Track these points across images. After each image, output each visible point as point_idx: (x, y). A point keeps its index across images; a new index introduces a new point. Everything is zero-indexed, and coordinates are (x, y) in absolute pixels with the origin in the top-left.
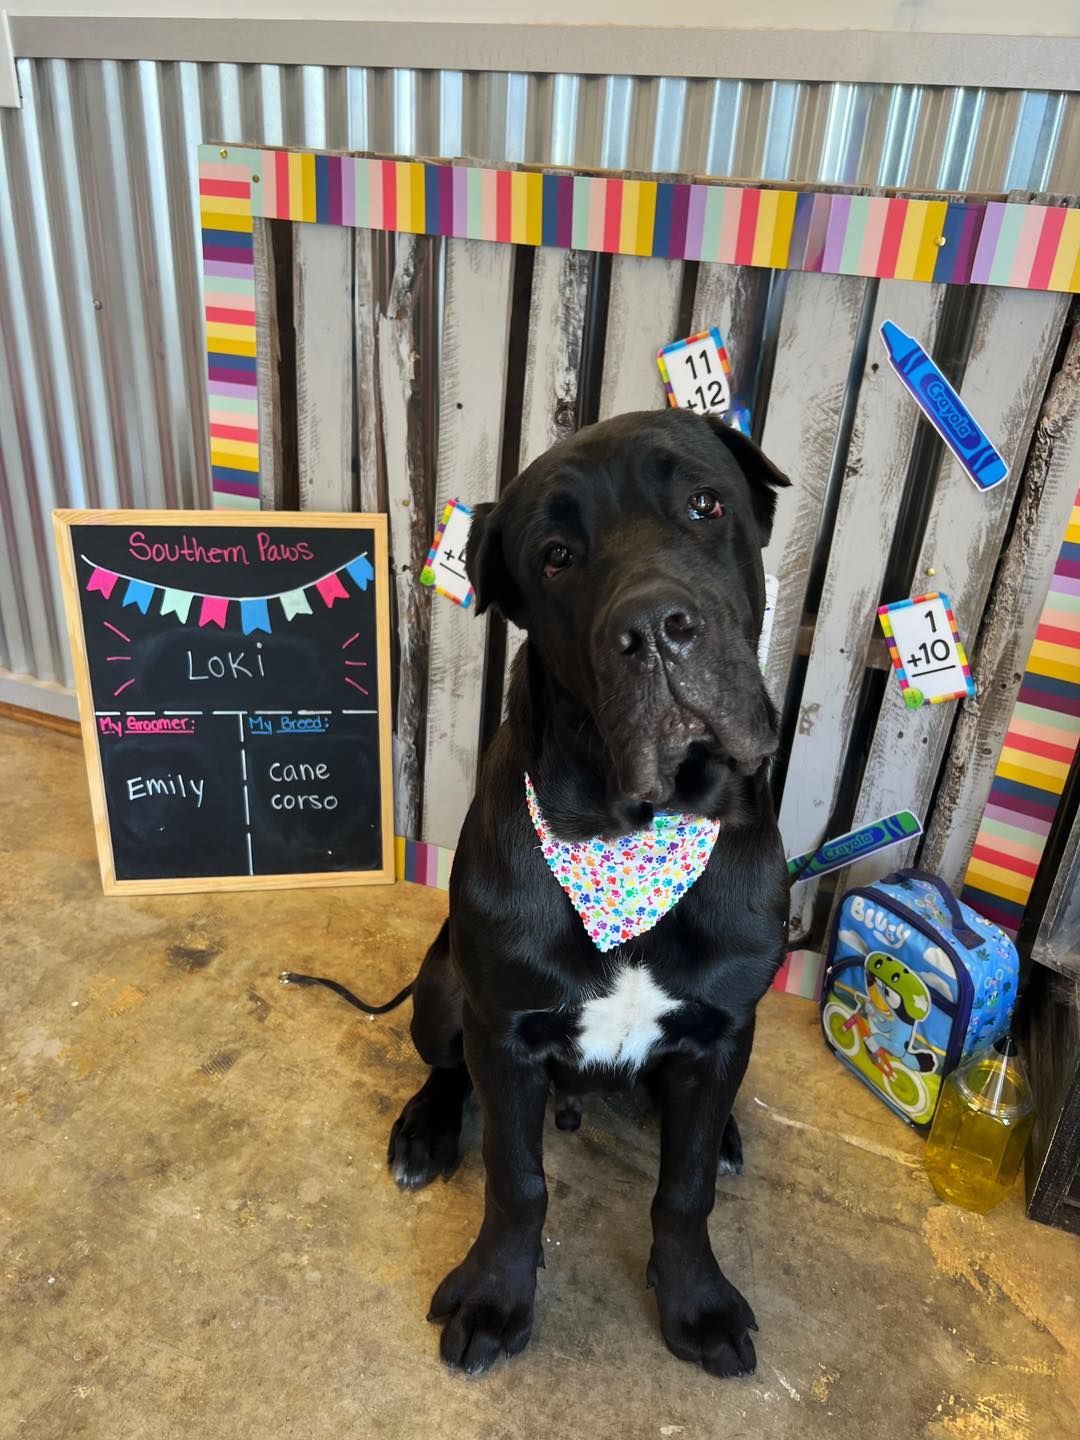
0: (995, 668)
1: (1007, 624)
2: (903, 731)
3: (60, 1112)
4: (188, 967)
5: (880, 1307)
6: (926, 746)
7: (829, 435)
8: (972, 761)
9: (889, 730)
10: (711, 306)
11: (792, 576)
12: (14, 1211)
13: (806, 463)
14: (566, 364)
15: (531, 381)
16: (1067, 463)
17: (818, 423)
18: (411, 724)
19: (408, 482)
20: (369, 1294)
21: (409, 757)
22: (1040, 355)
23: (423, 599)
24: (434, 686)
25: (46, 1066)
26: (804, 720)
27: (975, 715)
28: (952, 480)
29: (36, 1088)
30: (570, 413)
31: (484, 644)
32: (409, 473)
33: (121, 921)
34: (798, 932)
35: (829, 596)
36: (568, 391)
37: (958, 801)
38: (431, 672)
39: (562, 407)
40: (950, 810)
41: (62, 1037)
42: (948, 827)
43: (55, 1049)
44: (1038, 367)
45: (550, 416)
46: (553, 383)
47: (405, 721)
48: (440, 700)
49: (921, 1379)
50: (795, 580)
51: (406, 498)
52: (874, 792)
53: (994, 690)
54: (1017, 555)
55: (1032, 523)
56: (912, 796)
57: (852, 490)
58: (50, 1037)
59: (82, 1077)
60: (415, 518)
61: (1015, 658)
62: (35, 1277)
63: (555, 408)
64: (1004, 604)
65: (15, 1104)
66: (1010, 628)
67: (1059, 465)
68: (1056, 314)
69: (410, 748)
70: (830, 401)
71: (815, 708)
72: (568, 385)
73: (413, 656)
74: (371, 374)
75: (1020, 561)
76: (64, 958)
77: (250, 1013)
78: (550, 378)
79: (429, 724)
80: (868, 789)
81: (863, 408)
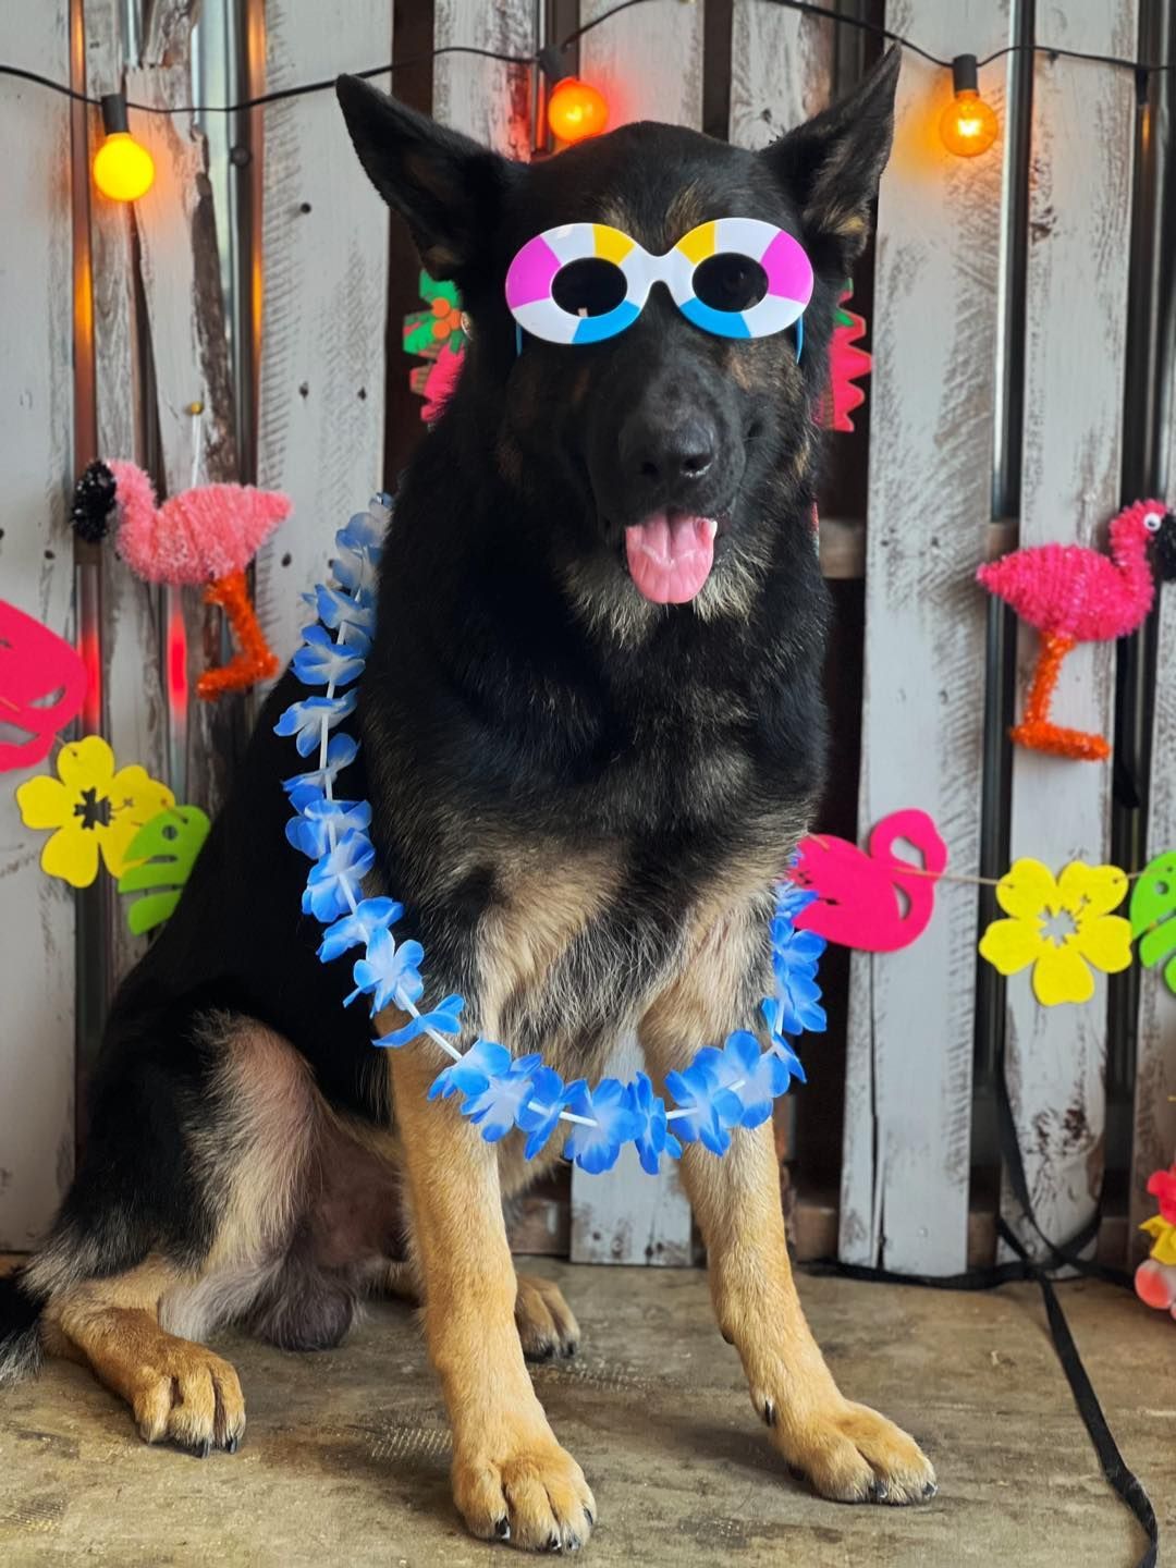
7: (991, 176)
11: (964, 430)
13: (960, 229)
14: (509, 111)
19: (199, 367)
32: (199, 350)
34: (1083, 1141)
35: (1035, 454)
50: (970, 436)
51: (194, 399)
57: (1044, 262)
60: (215, 438)
72: (514, 147)
80: (1162, 807)
81: (1042, 123)
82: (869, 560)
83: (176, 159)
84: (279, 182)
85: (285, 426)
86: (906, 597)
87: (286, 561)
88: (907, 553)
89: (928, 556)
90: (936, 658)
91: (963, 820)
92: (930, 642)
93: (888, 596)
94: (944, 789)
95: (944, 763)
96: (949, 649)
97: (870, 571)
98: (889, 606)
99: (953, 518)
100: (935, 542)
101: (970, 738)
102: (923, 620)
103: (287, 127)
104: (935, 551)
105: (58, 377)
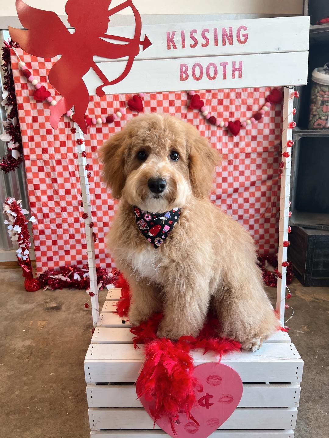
3: (46, 355)
4: (55, 311)
12: (55, 383)
25: (29, 347)
29: (31, 354)
33: (19, 308)
41: (28, 339)
43: (28, 343)
49: (323, 319)
58: (23, 341)
59: (45, 346)
62: (80, 394)
65: (27, 360)
76: (7, 322)
77: (87, 314)
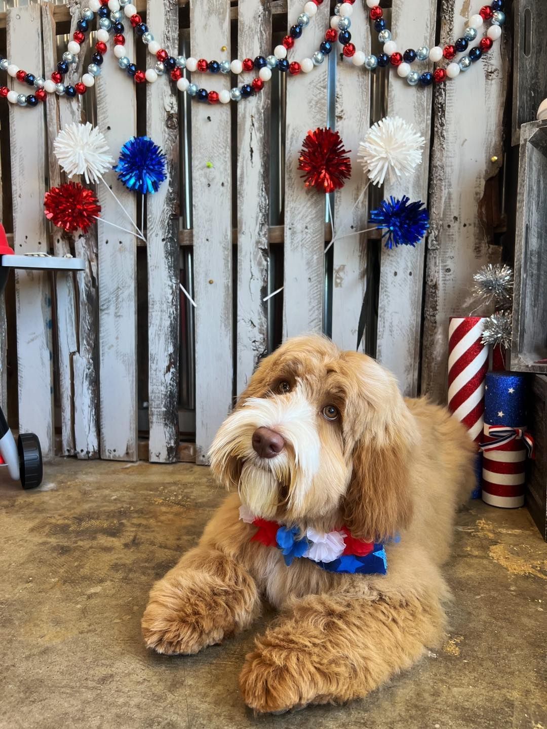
0: (442, 216)
1: (443, 187)
2: (396, 271)
5: (478, 597)
6: (411, 277)
7: (323, 101)
8: (441, 279)
9: (388, 272)
10: (248, 42)
14: (170, 92)
15: (150, 105)
16: (454, 88)
17: (316, 96)
18: (88, 344)
20: (35, 651)
21: (89, 369)
22: (428, 35)
23: (94, 256)
24: (103, 313)
26: (337, 278)
27: (437, 249)
28: (395, 112)
30: (175, 120)
31: (133, 276)
36: (172, 108)
37: (438, 308)
38: (101, 304)
39: (170, 117)
40: (434, 316)
42: (435, 327)
44: (428, 41)
45: (163, 123)
46: (163, 104)
47: (85, 342)
48: (107, 320)
49: (529, 630)
52: (387, 315)
53: (444, 229)
54: (439, 147)
55: (444, 125)
56: (410, 312)
57: (340, 129)
61: (452, 208)
63: (166, 119)
64: (438, 178)
66: (445, 189)
67: (451, 90)
68: (431, 12)
69: (89, 362)
70: (320, 82)
71: (342, 268)
72: (172, 104)
73: (89, 295)
74: (55, 121)
75: (442, 149)
78: (161, 102)
79: (101, 341)
80: (382, 314)
81: (339, 81)
82: (285, 234)
83: (73, 117)
84: (102, 121)
85: (105, 199)
86: (297, 247)
87: (107, 242)
88: (298, 231)
89: (304, 233)
90: (307, 267)
91: (316, 321)
92: (304, 261)
93: (291, 246)
94: (310, 311)
95: (310, 302)
96: (311, 264)
97: (285, 238)
98: (291, 250)
99: (312, 219)
100: (306, 228)
101: (318, 293)
102: (303, 254)
103: (104, 103)
104: (306, 230)
105: (41, 188)
